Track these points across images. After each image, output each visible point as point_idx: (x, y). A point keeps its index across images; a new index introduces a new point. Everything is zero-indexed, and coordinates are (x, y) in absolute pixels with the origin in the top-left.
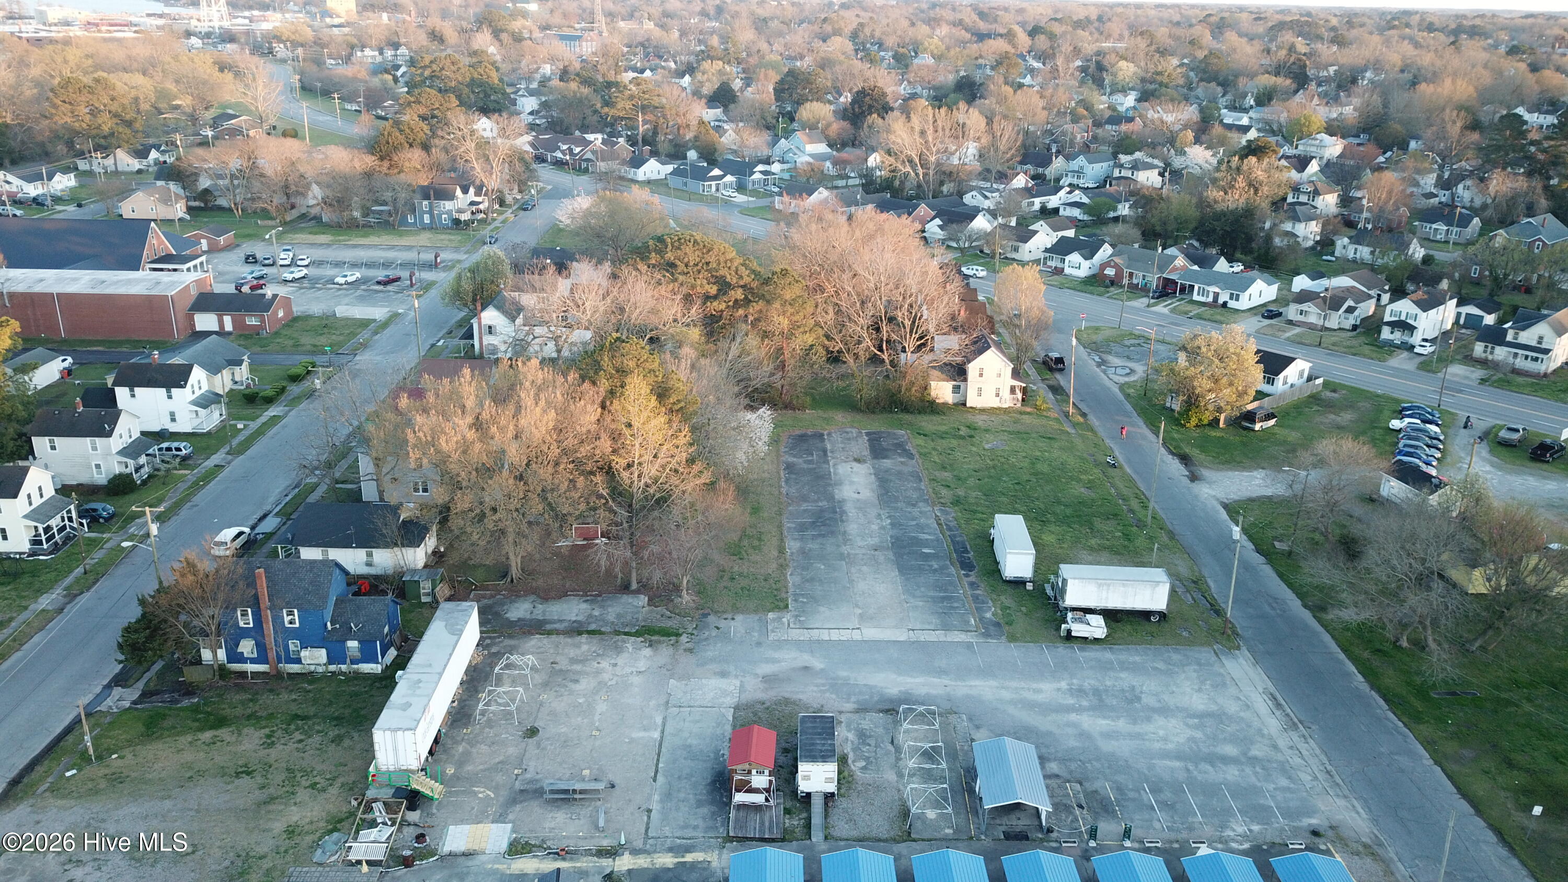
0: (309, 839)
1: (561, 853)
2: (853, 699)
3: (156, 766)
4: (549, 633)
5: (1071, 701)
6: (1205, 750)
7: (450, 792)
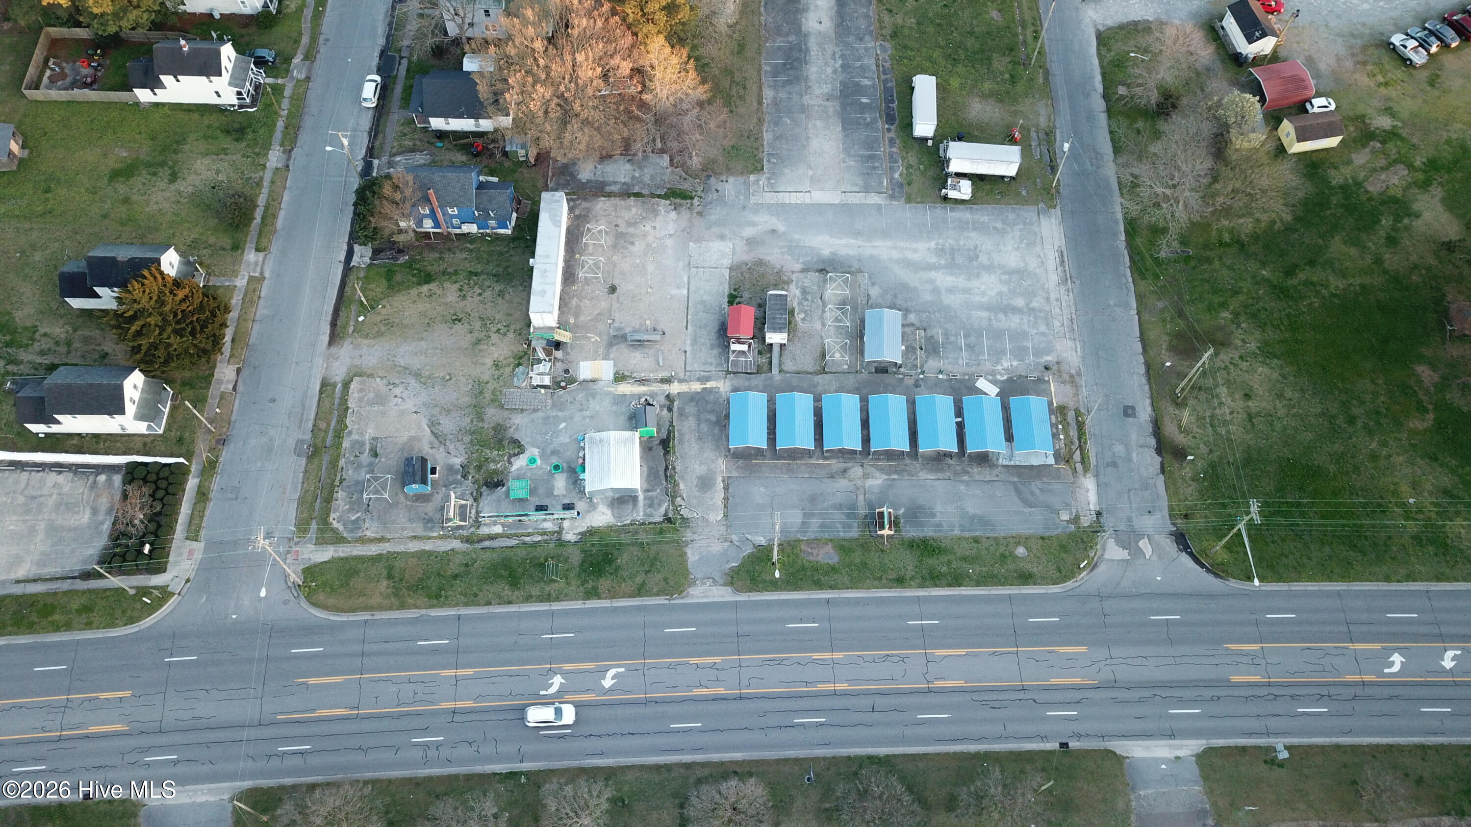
0: (508, 370)
1: (642, 381)
2: (801, 260)
3: (406, 314)
4: (609, 195)
5: (934, 260)
6: (1005, 302)
7: (575, 337)
